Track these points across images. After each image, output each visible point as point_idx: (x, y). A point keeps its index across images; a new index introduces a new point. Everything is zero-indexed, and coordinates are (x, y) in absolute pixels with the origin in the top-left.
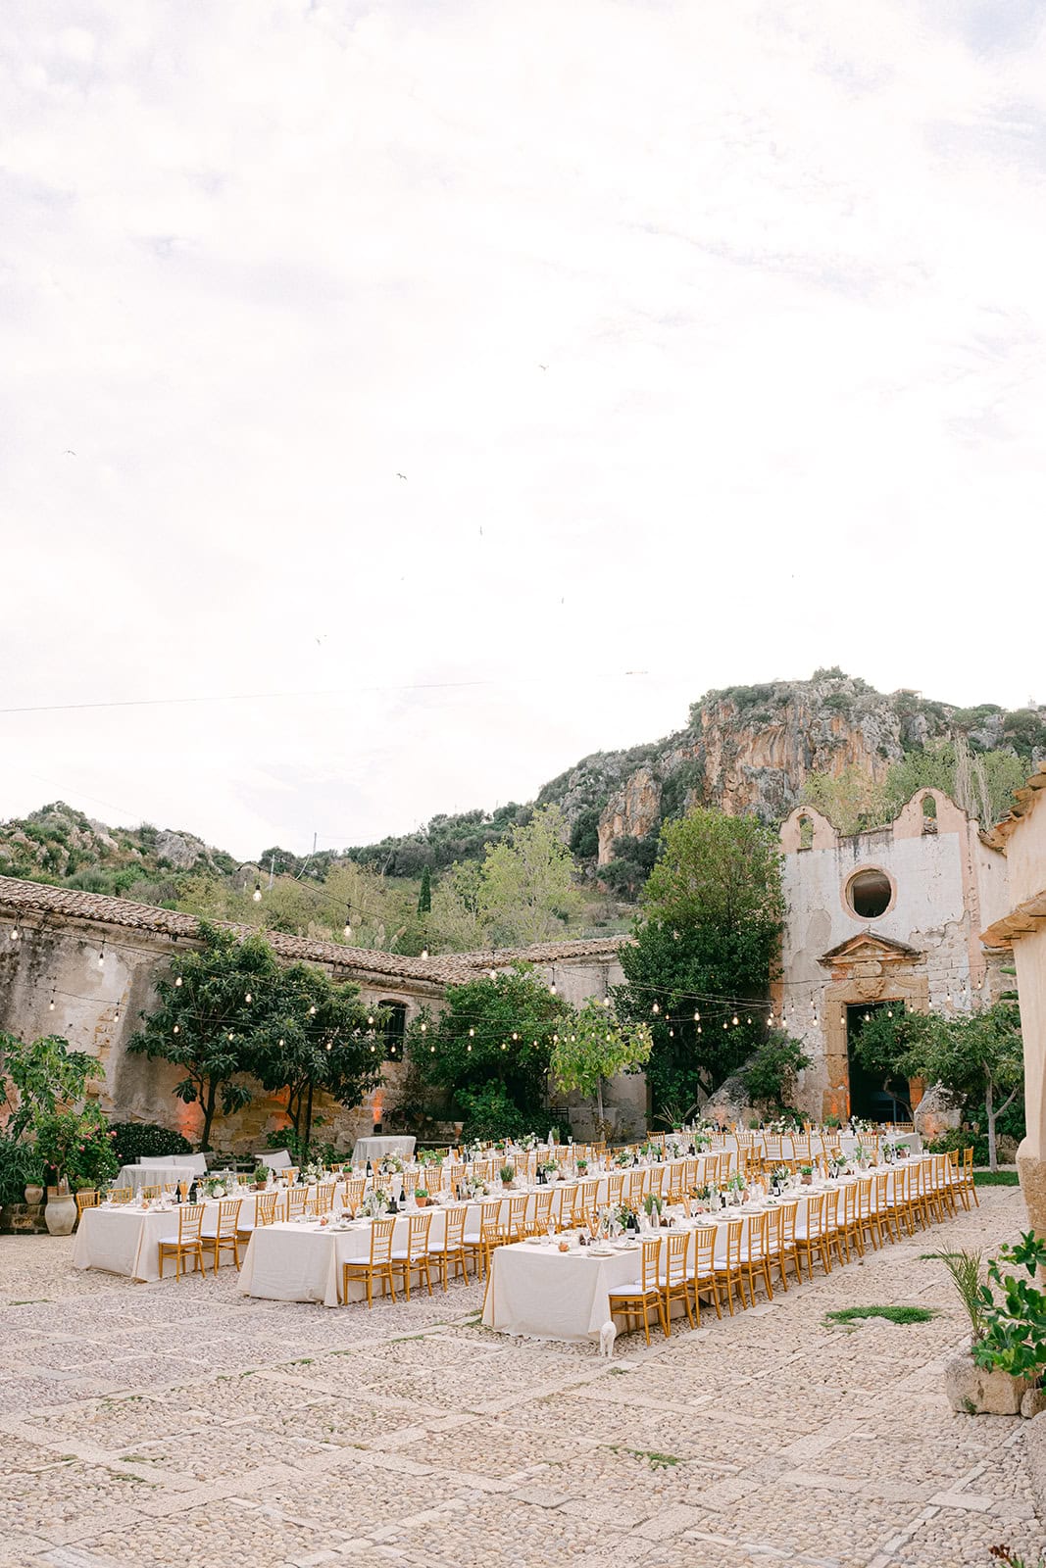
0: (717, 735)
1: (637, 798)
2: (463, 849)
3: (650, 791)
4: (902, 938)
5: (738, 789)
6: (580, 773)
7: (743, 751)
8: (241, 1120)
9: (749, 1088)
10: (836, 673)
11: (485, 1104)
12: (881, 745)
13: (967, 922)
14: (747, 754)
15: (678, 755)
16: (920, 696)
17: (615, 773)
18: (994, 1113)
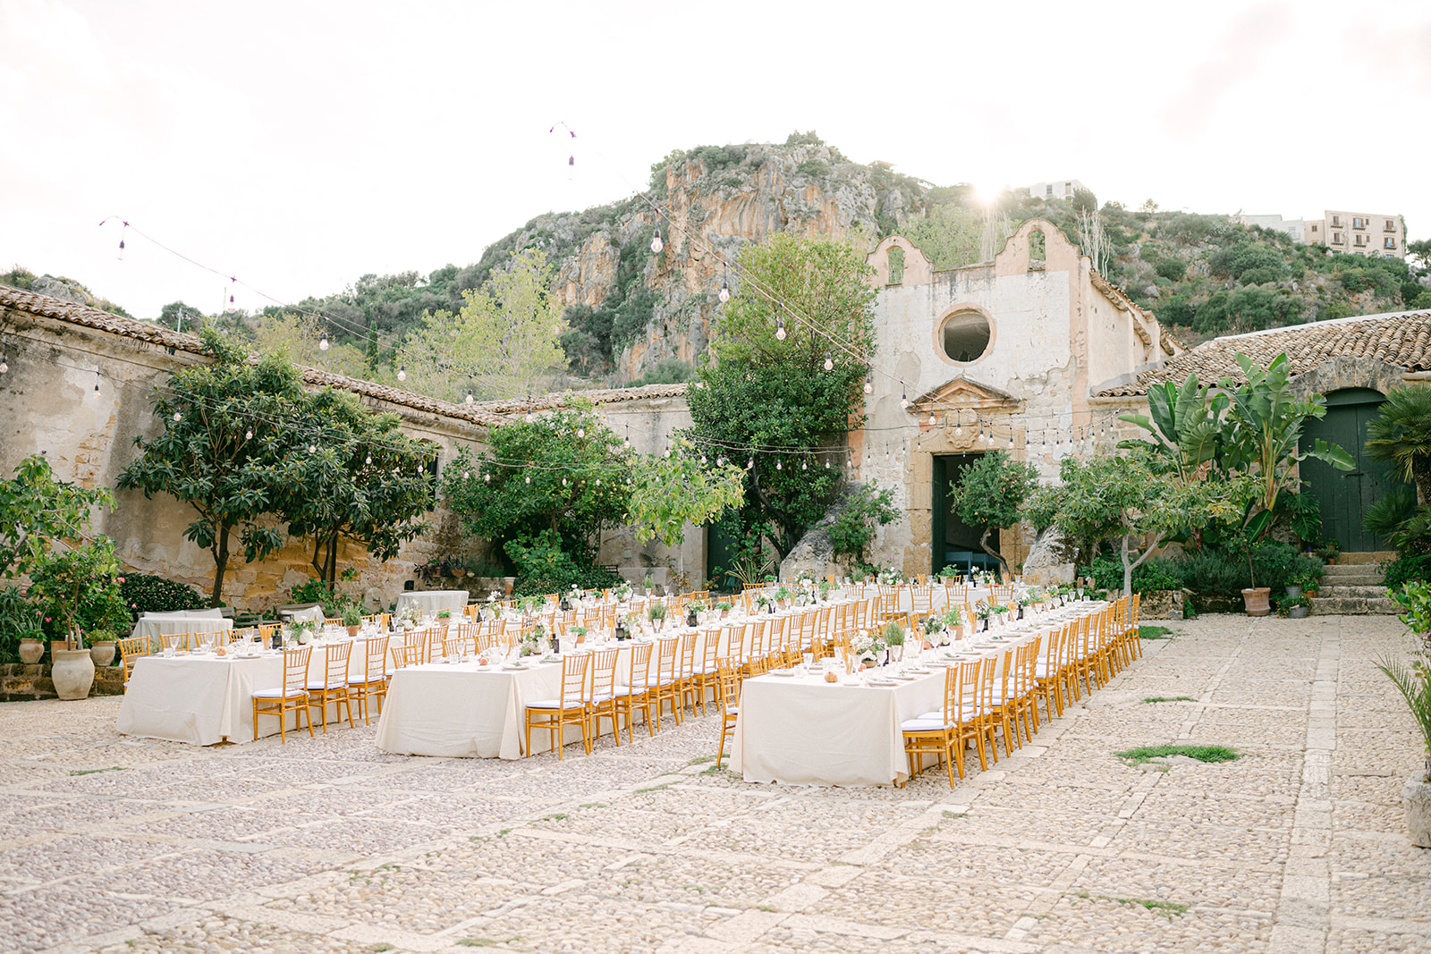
0: (683, 198)
1: (593, 264)
2: (396, 313)
3: (607, 257)
4: (999, 384)
5: (703, 258)
6: (528, 234)
7: (711, 217)
8: (255, 572)
9: (834, 541)
10: (811, 138)
11: (540, 557)
12: (856, 219)
13: (1072, 369)
14: (715, 221)
15: (638, 219)
16: (896, 170)
17: (568, 237)
18: (1132, 562)
